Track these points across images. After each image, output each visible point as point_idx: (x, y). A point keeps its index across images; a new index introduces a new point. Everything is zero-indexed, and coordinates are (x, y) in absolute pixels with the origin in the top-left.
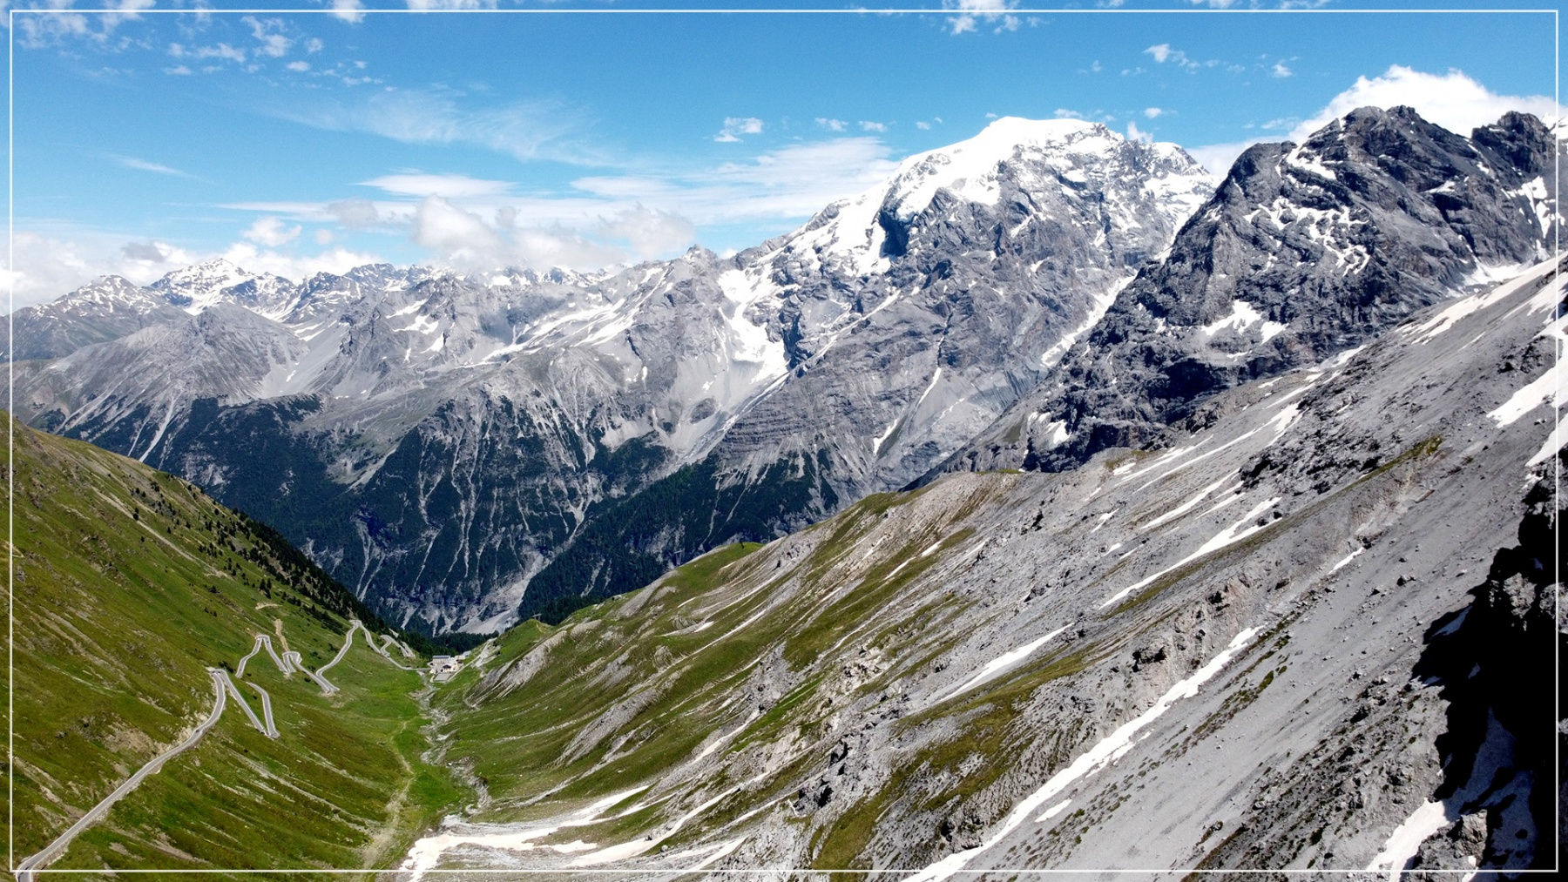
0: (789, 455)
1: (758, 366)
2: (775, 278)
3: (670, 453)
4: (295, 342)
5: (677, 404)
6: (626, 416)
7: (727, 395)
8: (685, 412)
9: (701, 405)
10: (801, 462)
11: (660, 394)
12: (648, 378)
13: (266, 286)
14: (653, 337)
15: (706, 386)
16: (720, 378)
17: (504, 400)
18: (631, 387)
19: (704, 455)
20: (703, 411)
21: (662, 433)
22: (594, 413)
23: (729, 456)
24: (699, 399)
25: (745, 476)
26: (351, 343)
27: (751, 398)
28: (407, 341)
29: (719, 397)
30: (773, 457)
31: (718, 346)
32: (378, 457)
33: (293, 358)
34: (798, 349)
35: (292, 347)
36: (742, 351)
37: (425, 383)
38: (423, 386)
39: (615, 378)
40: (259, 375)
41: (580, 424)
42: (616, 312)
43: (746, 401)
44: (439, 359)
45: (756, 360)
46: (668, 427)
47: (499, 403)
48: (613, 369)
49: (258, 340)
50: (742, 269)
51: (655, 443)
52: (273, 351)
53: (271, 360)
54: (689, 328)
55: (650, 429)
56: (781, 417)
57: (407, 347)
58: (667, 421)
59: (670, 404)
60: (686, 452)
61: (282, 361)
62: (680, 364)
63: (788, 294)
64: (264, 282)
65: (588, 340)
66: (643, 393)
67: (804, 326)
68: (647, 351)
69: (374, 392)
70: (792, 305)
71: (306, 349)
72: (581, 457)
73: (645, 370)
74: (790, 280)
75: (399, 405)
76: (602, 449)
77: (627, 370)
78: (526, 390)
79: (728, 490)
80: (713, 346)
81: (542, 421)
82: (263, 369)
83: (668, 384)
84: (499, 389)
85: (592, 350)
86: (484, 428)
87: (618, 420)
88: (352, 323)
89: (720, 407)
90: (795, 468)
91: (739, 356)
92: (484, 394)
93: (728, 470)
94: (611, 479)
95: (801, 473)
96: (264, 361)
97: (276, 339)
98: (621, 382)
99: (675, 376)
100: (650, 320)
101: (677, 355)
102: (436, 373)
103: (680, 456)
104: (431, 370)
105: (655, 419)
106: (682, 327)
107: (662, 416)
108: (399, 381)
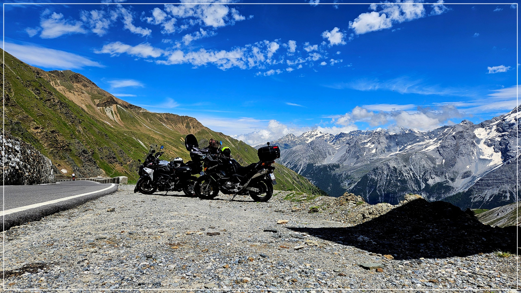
0: (503, 191)
1: (491, 160)
2: (498, 130)
3: (453, 188)
4: (334, 149)
5: (456, 172)
6: (437, 175)
7: (477, 170)
8: (459, 175)
9: (465, 173)
10: (508, 195)
11: (449, 169)
12: (445, 163)
13: (327, 136)
14: (447, 150)
15: (468, 167)
16: (473, 165)
17: (394, 167)
18: (438, 166)
19: (467, 190)
20: (466, 175)
21: (450, 181)
22: (425, 173)
23: (477, 190)
24: (465, 171)
25: (484, 198)
26: (349, 150)
27: (487, 172)
28: (365, 150)
29: (473, 170)
30: (496, 192)
31: (473, 153)
32: (355, 182)
33: (333, 154)
34: (508, 155)
35: (333, 151)
36: (483, 155)
37: (370, 162)
38: (369, 163)
39: (433, 163)
40: (324, 158)
41: (420, 177)
42: (434, 142)
43: (485, 173)
44: (374, 155)
45: (489, 159)
46: (453, 180)
47: (393, 168)
48: (432, 160)
49: (324, 149)
50: (483, 128)
51: (447, 184)
52: (328, 152)
53: (327, 154)
54: (461, 147)
55: (445, 180)
56: (500, 178)
57: (365, 152)
58: (452, 177)
59: (453, 172)
60: (459, 189)
61: (330, 155)
62: (457, 159)
63: (503, 136)
64: (326, 135)
65: (423, 150)
66: (443, 168)
67: (510, 147)
68: (445, 154)
69: (354, 164)
70: (505, 140)
71: (337, 151)
72: (420, 187)
73: (444, 160)
74: (504, 131)
75: (362, 168)
76: (427, 185)
77: (437, 160)
78: (401, 165)
79: (476, 202)
80: (471, 153)
81: (407, 175)
82: (325, 157)
83: (453, 166)
84: (392, 164)
85: (425, 153)
86: (387, 176)
87: (433, 176)
88: (350, 145)
89: (473, 174)
90: (506, 197)
91: (481, 157)
92: (388, 166)
93: (476, 195)
94: (430, 195)
95: (508, 199)
96: (326, 155)
97: (329, 149)
98: (435, 164)
99: (456, 163)
100: (446, 144)
101: (457, 156)
102: (373, 159)
103: (457, 189)
104: (372, 158)
105: (448, 177)
106: (459, 147)
107: (450, 176)
108: (362, 161)
